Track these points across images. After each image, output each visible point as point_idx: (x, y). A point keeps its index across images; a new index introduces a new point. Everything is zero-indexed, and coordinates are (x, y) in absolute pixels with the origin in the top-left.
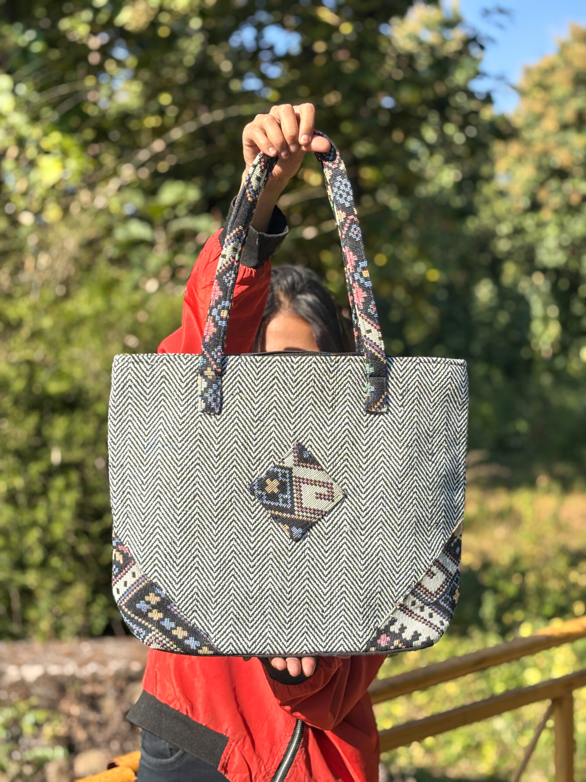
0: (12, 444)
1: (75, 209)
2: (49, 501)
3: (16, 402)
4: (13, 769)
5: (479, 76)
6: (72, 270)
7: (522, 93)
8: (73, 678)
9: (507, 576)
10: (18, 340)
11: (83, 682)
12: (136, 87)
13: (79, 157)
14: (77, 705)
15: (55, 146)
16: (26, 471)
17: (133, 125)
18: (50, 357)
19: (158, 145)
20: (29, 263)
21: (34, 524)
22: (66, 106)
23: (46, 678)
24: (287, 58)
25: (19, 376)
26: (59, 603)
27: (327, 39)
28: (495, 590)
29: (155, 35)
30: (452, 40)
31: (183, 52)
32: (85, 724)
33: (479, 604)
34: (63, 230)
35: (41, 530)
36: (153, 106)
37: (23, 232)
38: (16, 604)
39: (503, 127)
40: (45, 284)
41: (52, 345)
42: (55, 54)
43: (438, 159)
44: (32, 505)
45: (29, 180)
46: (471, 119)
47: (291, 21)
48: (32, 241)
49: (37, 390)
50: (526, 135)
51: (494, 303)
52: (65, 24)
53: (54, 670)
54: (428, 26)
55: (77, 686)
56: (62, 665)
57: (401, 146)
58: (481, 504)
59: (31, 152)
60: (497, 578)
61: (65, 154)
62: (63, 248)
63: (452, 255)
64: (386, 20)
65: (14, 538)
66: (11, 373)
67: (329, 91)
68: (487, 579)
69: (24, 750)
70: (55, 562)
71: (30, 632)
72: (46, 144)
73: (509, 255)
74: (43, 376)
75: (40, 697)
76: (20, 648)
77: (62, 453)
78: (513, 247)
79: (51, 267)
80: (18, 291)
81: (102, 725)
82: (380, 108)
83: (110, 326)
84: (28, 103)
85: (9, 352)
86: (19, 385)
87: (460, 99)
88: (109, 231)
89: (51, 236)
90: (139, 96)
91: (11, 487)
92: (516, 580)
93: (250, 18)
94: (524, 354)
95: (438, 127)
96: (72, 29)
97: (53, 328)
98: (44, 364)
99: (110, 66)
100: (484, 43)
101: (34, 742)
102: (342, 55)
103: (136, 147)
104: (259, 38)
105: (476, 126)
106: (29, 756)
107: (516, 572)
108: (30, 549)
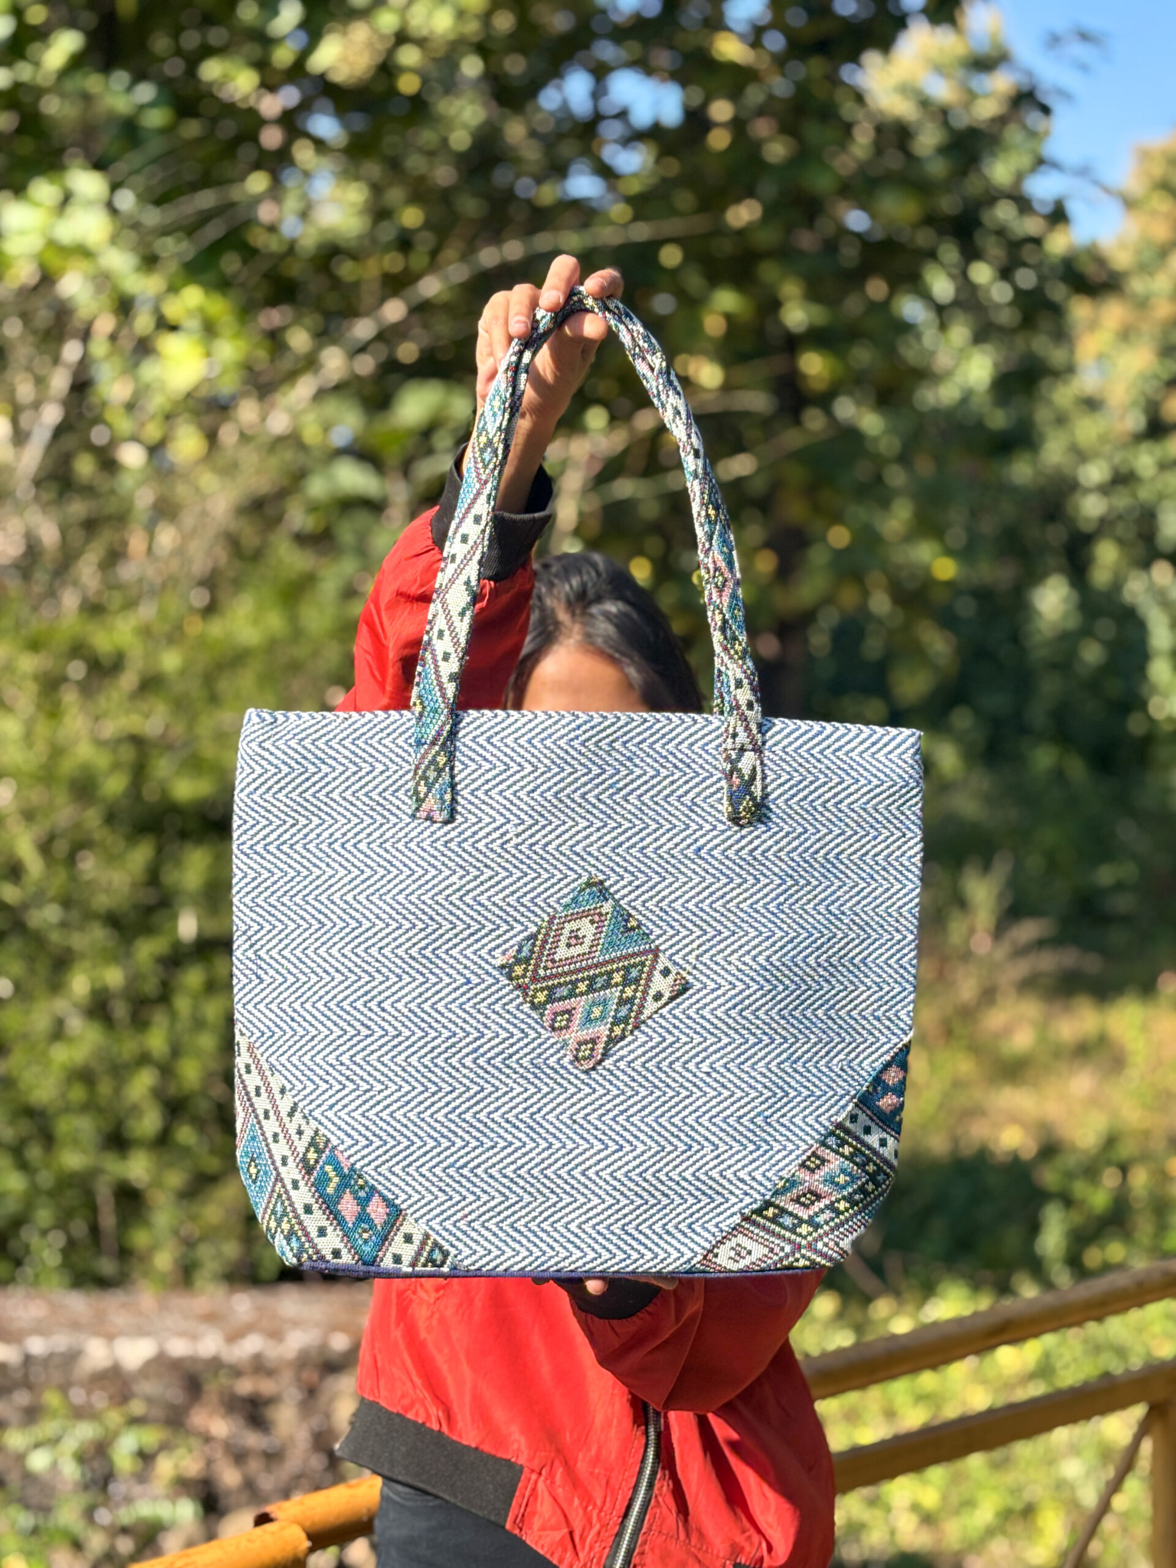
0: (102, 902)
1: (228, 434)
2: (173, 1015)
3: (111, 818)
4: (97, 1543)
5: (1043, 168)
6: (222, 556)
7: (1129, 203)
8: (216, 1364)
9: (1091, 1171)
10: (115, 695)
11: (236, 1372)
12: (356, 194)
13: (237, 335)
14: (224, 1417)
15: (190, 313)
16: (128, 955)
17: (346, 270)
18: (178, 729)
19: (394, 310)
20: (137, 543)
21: (144, 1059)
22: (214, 231)
23: (162, 1363)
24: (654, 134)
25: (116, 766)
26: (193, 1218)
27: (735, 95)
28: (1068, 1201)
29: (392, 92)
30: (987, 95)
31: (448, 123)
32: (239, 1457)
33: (1034, 1228)
34: (208, 480)
35: (157, 1072)
36: (387, 233)
37: (126, 482)
38: (108, 1219)
39: (1090, 269)
40: (169, 583)
41: (180, 705)
42: (192, 129)
43: (960, 332)
44: (139, 1022)
45: (136, 379)
46: (1027, 252)
47: (663, 58)
48: (144, 499)
49: (150, 794)
50: (1137, 285)
51: (1073, 623)
52: (211, 70)
53: (178, 1348)
54: (939, 69)
55: (224, 1380)
56: (194, 1337)
57: (884, 307)
58: (1043, 1027)
59: (143, 322)
60: (1070, 1175)
61: (210, 330)
62: (204, 513)
63: (988, 526)
64: (854, 57)
65: (105, 1088)
66: (102, 760)
67: (738, 200)
68: (1049, 1177)
69: (118, 1505)
70: (185, 1134)
71: (135, 1275)
72: (173, 309)
73: (1105, 526)
74: (162, 767)
75: (149, 1400)
76: (112, 1302)
77: (199, 919)
78: (1111, 509)
79: (179, 551)
80: (116, 600)
81: (273, 1457)
82: (843, 231)
83: (295, 667)
84: (136, 226)
85: (97, 719)
86: (115, 785)
87: (1004, 212)
88: (298, 478)
89: (181, 490)
90: (362, 212)
91: (98, 985)
92: (1110, 1179)
93: (582, 54)
94: (1135, 726)
95: (955, 271)
96: (226, 78)
97: (183, 672)
98: (165, 745)
99: (303, 153)
100: (1049, 101)
101: (137, 1489)
102: (762, 128)
103: (351, 312)
104: (598, 92)
105: (1036, 267)
106: (126, 1516)
107: (1109, 1163)
108: (135, 1110)
